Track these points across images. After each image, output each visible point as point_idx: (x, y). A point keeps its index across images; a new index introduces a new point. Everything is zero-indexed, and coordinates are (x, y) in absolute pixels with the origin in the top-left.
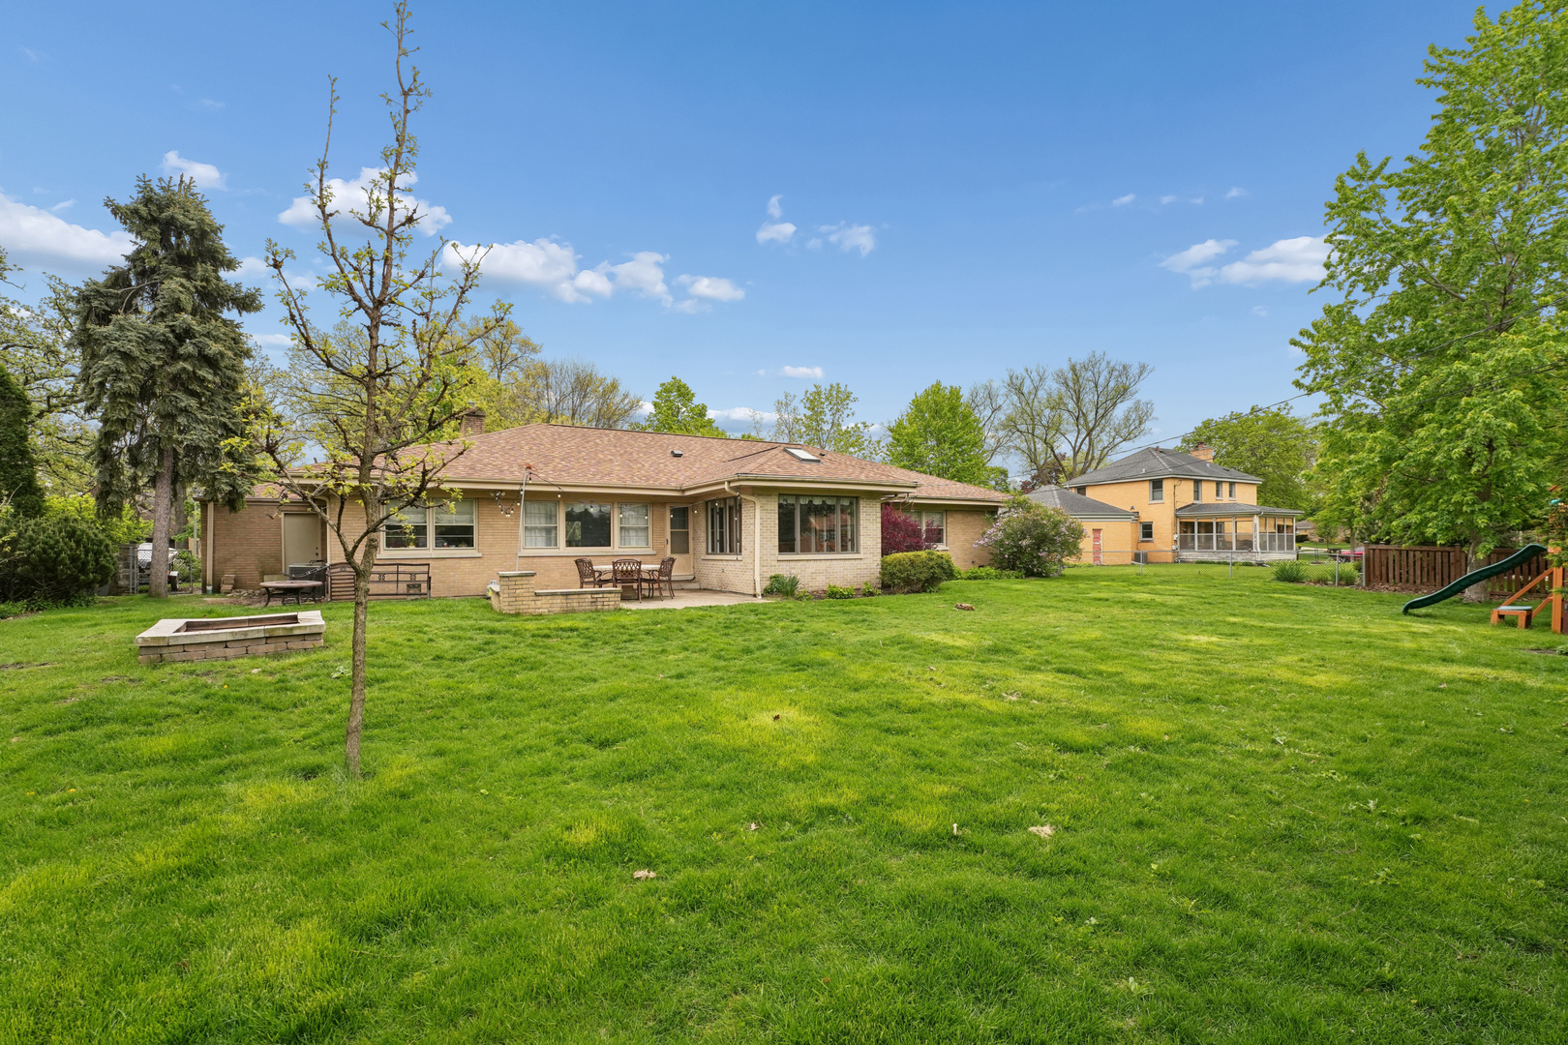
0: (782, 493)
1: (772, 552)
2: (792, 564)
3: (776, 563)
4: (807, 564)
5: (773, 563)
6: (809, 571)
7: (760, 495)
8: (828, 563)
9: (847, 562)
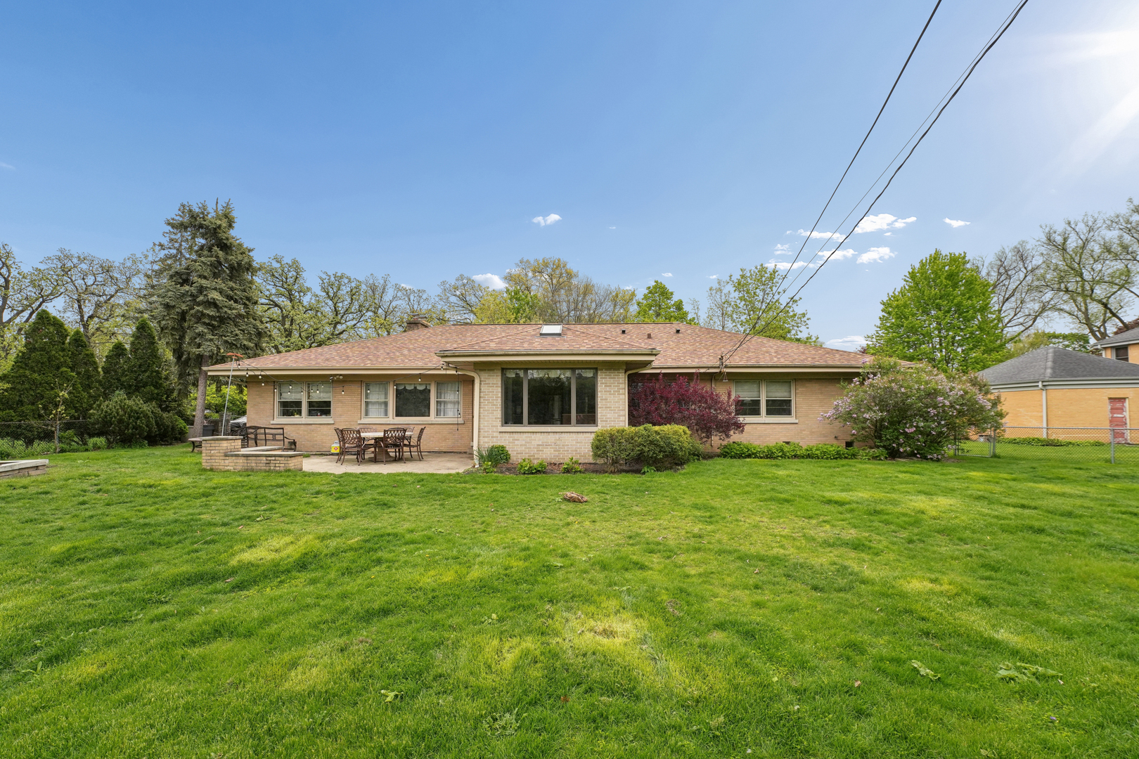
0: (504, 368)
1: (495, 424)
2: (516, 436)
3: (497, 434)
4: (533, 436)
5: (495, 434)
6: (535, 443)
7: (481, 370)
8: (557, 436)
9: (581, 435)
